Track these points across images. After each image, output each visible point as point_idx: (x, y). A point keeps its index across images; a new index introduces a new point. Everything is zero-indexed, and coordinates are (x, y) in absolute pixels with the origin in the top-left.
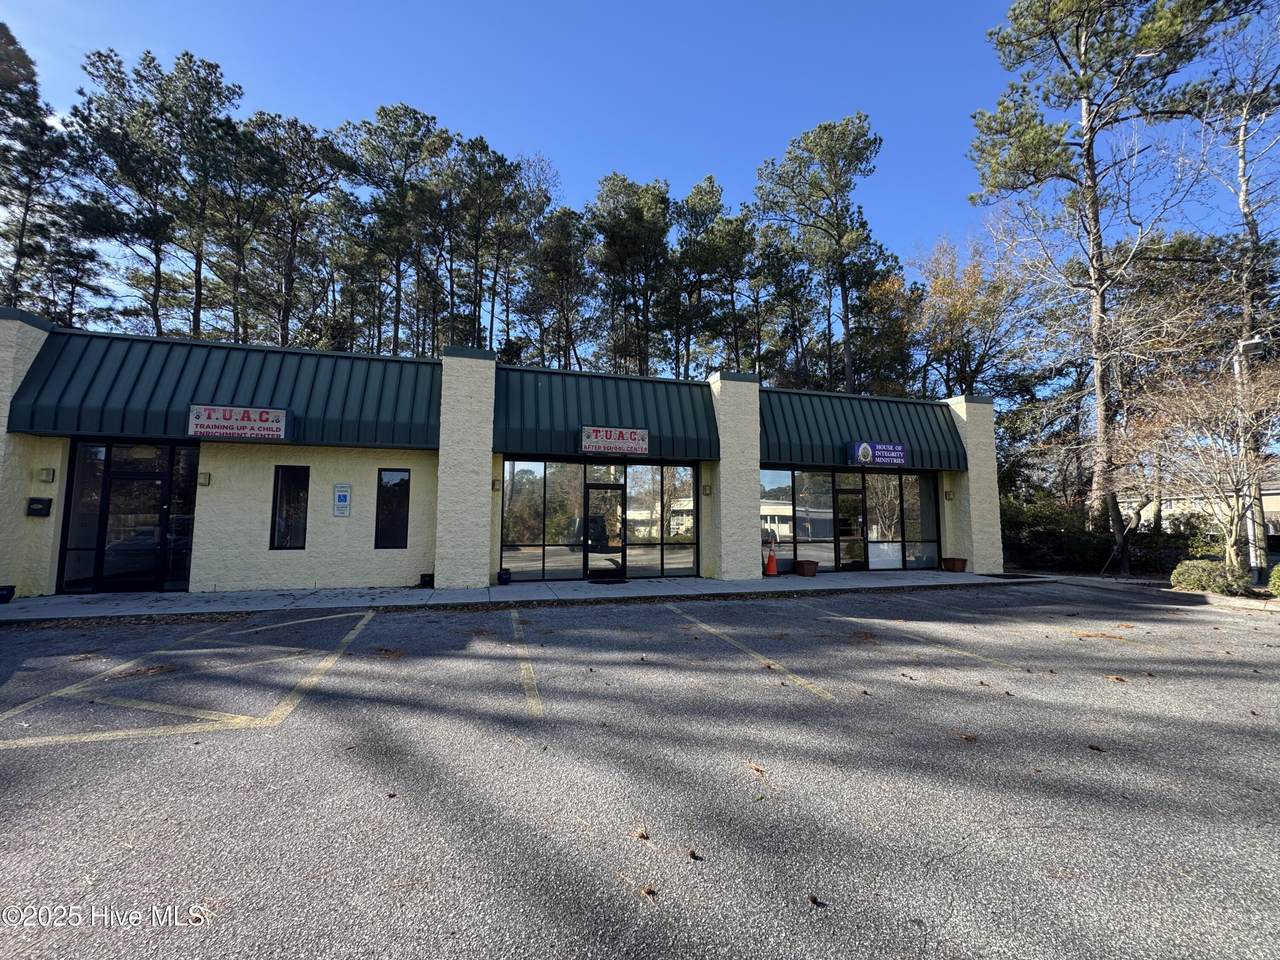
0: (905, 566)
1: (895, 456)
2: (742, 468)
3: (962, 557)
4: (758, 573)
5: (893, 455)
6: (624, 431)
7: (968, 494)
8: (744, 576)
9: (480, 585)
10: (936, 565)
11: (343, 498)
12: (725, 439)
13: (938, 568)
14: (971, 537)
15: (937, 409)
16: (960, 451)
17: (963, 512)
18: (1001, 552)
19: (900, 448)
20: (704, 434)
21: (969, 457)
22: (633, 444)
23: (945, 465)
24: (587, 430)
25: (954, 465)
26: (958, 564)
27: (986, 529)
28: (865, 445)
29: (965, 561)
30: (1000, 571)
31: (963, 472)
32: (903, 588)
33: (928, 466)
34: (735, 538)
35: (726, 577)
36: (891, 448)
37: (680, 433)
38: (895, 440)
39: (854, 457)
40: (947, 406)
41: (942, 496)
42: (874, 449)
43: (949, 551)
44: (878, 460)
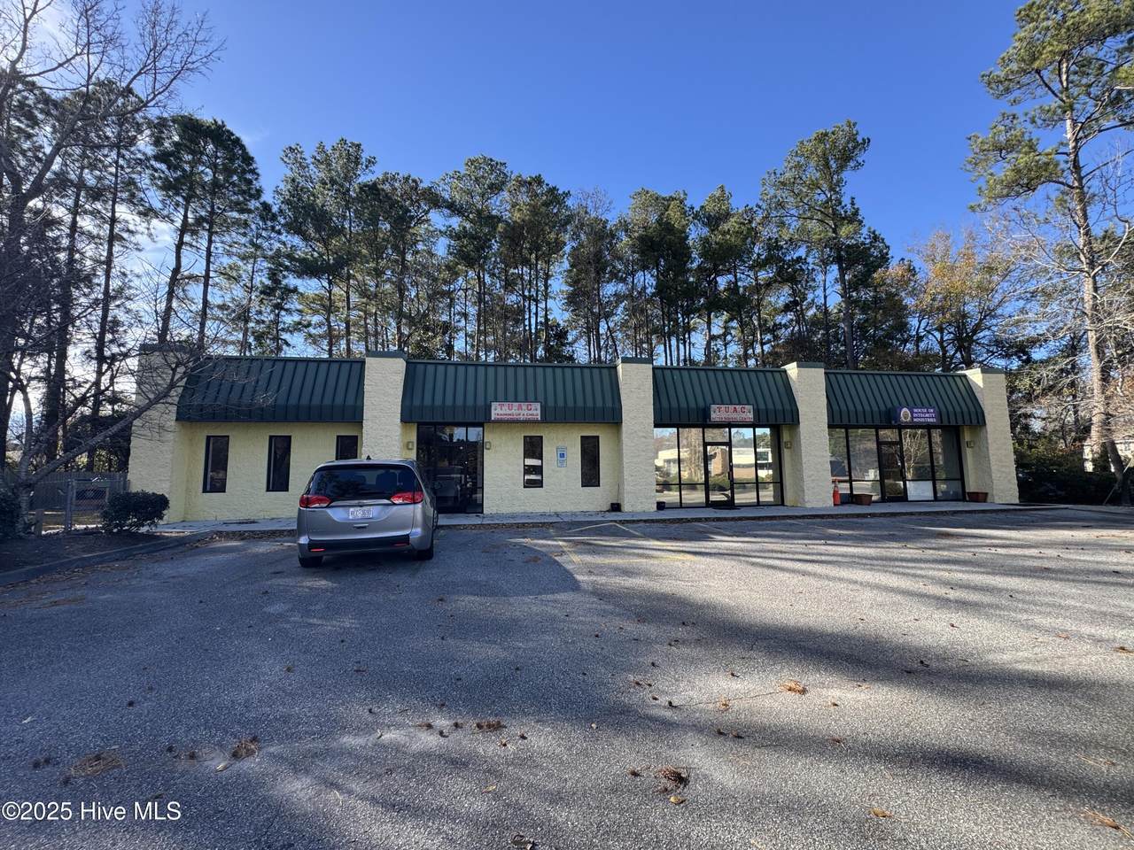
0: (936, 499)
1: (929, 416)
2: (815, 429)
3: (984, 491)
4: (830, 502)
5: (927, 415)
6: (737, 407)
7: (987, 443)
8: (820, 505)
9: (652, 510)
10: (961, 497)
11: (562, 455)
12: (802, 409)
13: (964, 500)
14: (991, 476)
15: (957, 379)
16: (979, 411)
17: (983, 458)
18: (1016, 487)
19: (932, 411)
20: (787, 407)
21: (986, 415)
22: (744, 415)
23: (968, 422)
24: (714, 407)
25: (974, 422)
26: (981, 497)
27: (1003, 469)
28: (905, 410)
29: (986, 494)
30: (1017, 501)
31: (980, 426)
32: (946, 512)
33: (953, 423)
34: (813, 478)
35: (808, 505)
36: (925, 411)
37: (770, 406)
38: (927, 405)
39: (897, 417)
40: (965, 376)
41: (963, 445)
42: (912, 413)
43: (972, 486)
44: (915, 420)
